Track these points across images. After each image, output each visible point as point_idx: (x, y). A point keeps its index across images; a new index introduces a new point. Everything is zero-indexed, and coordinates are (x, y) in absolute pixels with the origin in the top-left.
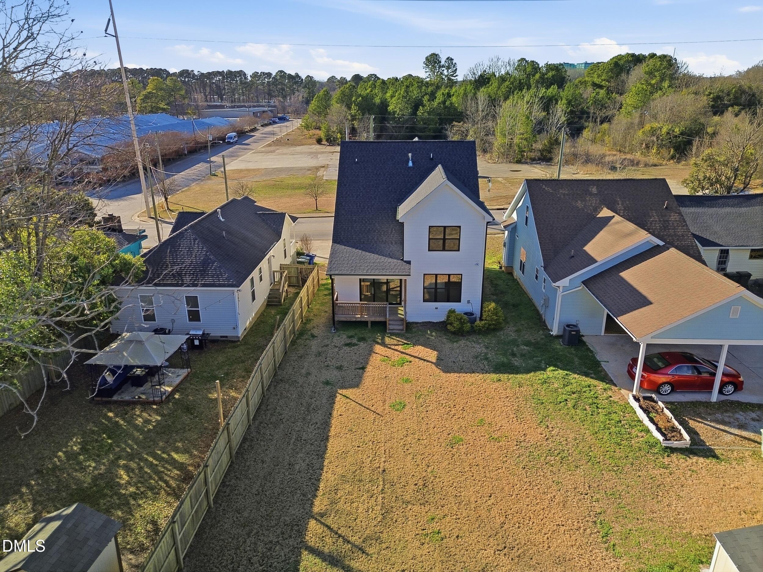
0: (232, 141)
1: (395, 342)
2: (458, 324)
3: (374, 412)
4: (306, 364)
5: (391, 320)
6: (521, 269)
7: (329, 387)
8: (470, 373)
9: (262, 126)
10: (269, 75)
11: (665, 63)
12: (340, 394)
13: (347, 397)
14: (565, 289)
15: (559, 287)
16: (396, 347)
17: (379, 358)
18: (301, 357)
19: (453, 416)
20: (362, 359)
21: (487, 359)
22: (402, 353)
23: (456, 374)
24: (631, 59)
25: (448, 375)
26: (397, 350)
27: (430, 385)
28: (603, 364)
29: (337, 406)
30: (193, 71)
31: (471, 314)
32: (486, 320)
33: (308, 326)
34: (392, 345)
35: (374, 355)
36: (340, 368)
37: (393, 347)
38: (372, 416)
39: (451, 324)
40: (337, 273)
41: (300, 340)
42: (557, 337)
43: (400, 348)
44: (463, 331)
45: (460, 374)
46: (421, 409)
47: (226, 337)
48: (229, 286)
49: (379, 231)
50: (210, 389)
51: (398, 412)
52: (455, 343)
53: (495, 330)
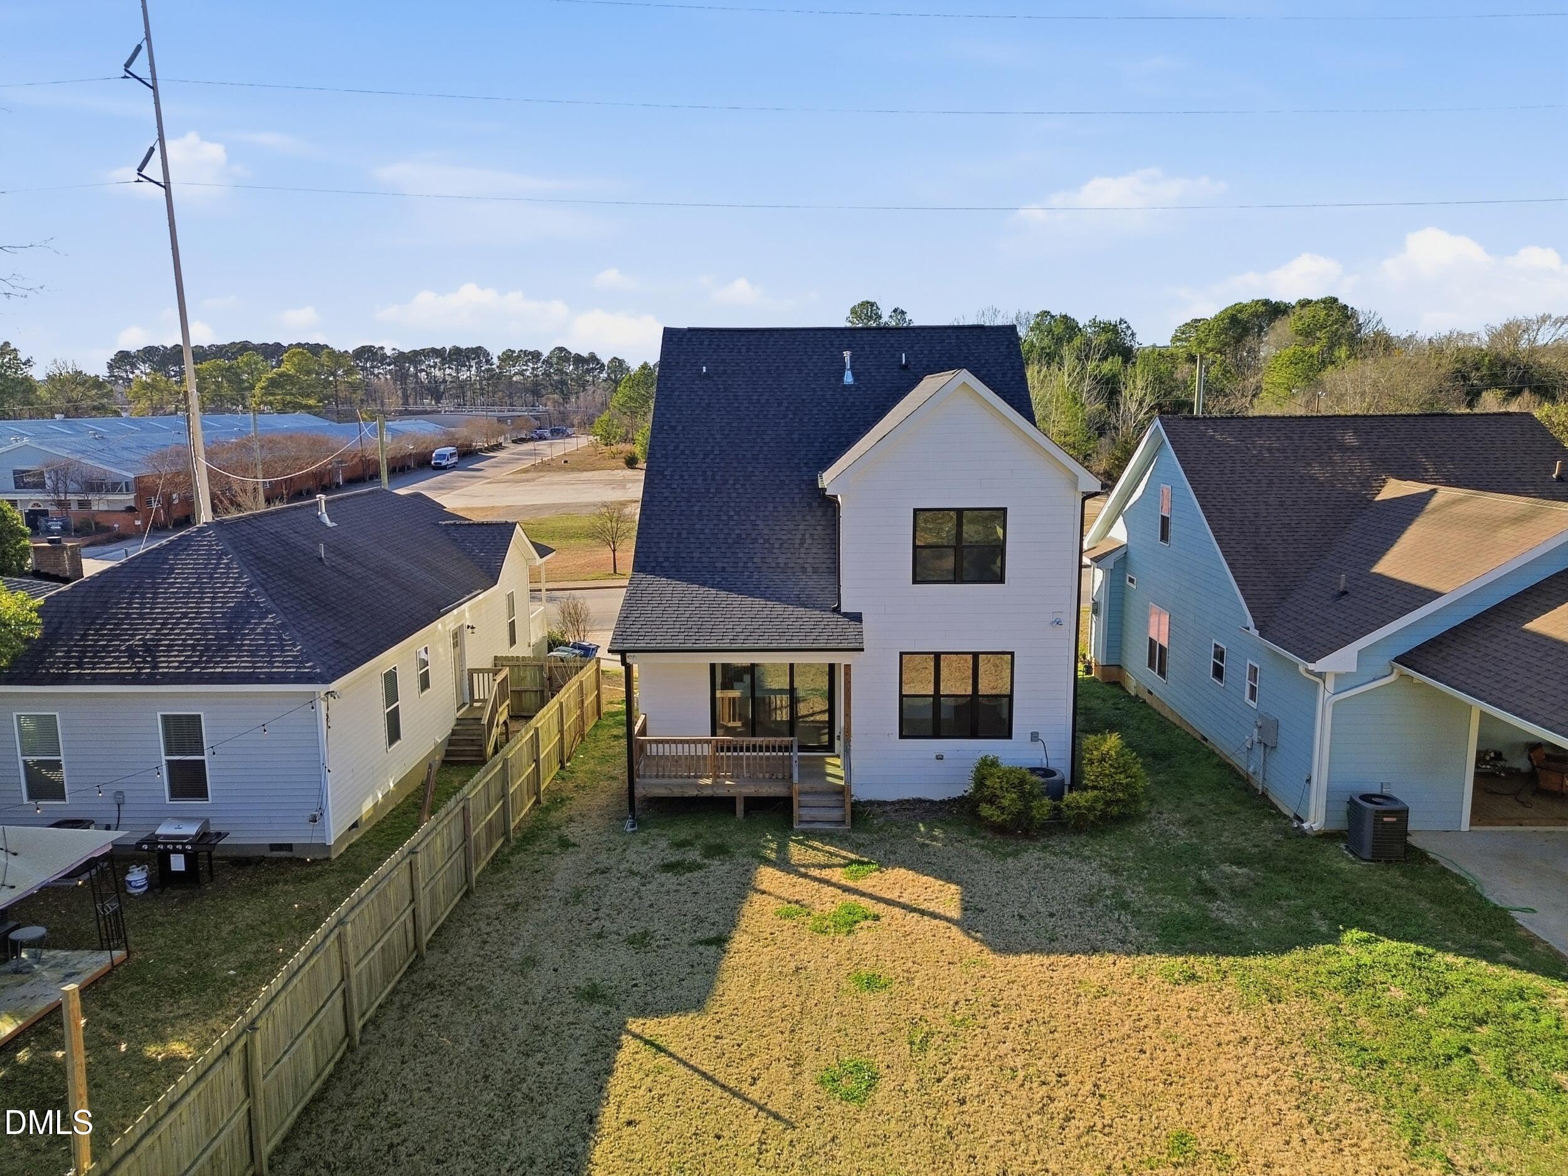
0: (444, 463)
1: (822, 858)
2: (1012, 800)
3: (761, 1108)
4: (527, 931)
5: (807, 793)
6: (1151, 665)
7: (597, 1009)
8: (1085, 953)
9: (514, 442)
10: (536, 356)
11: (1335, 314)
12: (636, 1036)
13: (660, 1049)
14: (1343, 681)
15: (1321, 675)
16: (826, 873)
17: (772, 905)
18: (515, 907)
19: (1068, 1119)
20: (717, 911)
21: (1125, 906)
22: (846, 889)
23: (1038, 959)
24: (1262, 309)
25: (1013, 960)
26: (828, 883)
27: (953, 997)
28: (1521, 918)
29: (617, 1085)
30: (382, 348)
31: (1048, 773)
32: (1094, 788)
33: (555, 817)
34: (814, 866)
35: (756, 897)
36: (640, 941)
37: (815, 872)
38: (754, 1126)
39: (991, 800)
40: (642, 645)
41: (522, 855)
42: (1327, 836)
43: (837, 875)
44: (1031, 820)
45: (1053, 958)
46: (936, 1091)
47: (289, 847)
48: (300, 679)
49: (767, 541)
50: (164, 1021)
51: (853, 1106)
52: (1010, 860)
53: (1124, 819)
